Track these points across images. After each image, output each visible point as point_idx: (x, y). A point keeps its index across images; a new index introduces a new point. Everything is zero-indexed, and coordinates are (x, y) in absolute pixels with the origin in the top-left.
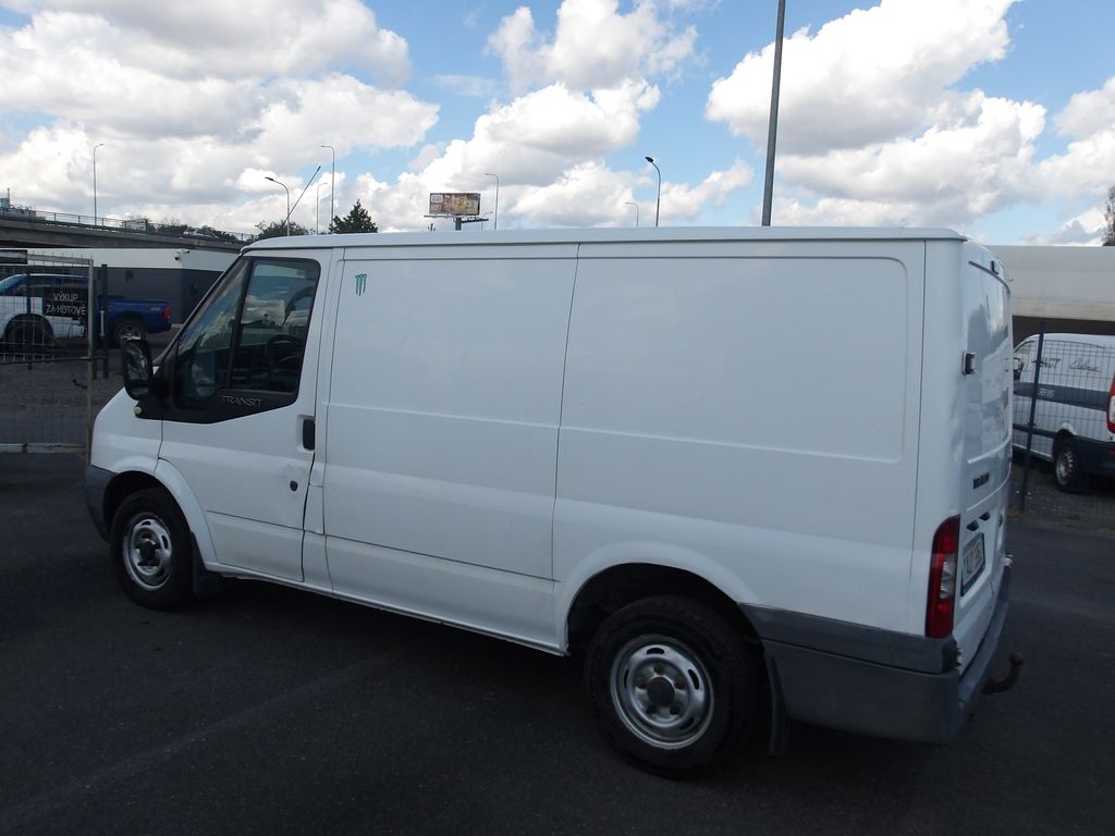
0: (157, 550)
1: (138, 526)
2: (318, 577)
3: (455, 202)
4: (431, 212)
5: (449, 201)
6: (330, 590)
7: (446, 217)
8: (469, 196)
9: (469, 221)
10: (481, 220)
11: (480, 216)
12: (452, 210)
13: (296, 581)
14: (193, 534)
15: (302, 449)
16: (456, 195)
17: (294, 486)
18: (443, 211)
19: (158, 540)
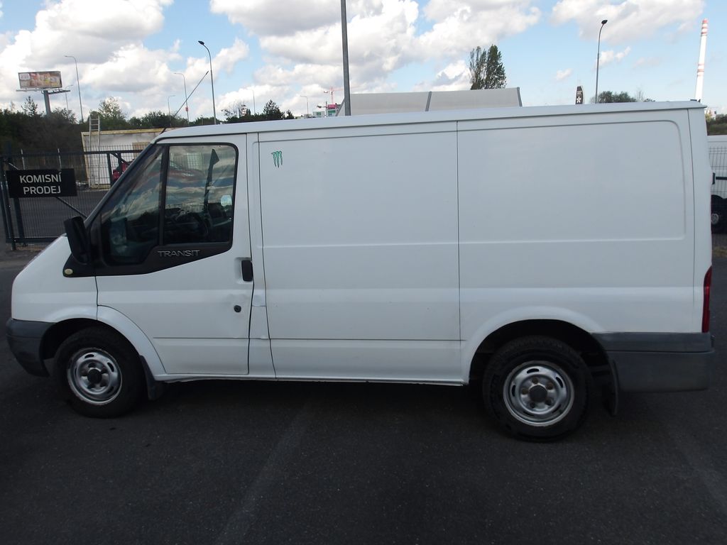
0: (105, 375)
1: (82, 360)
2: (263, 368)
3: (40, 79)
4: (21, 87)
5: (35, 78)
6: (274, 376)
7: (36, 91)
8: (52, 73)
9: (54, 93)
10: (64, 91)
11: (63, 88)
12: (38, 84)
13: (243, 375)
14: (142, 357)
15: (241, 281)
16: (41, 73)
17: (238, 309)
18: (31, 85)
19: (104, 366)
